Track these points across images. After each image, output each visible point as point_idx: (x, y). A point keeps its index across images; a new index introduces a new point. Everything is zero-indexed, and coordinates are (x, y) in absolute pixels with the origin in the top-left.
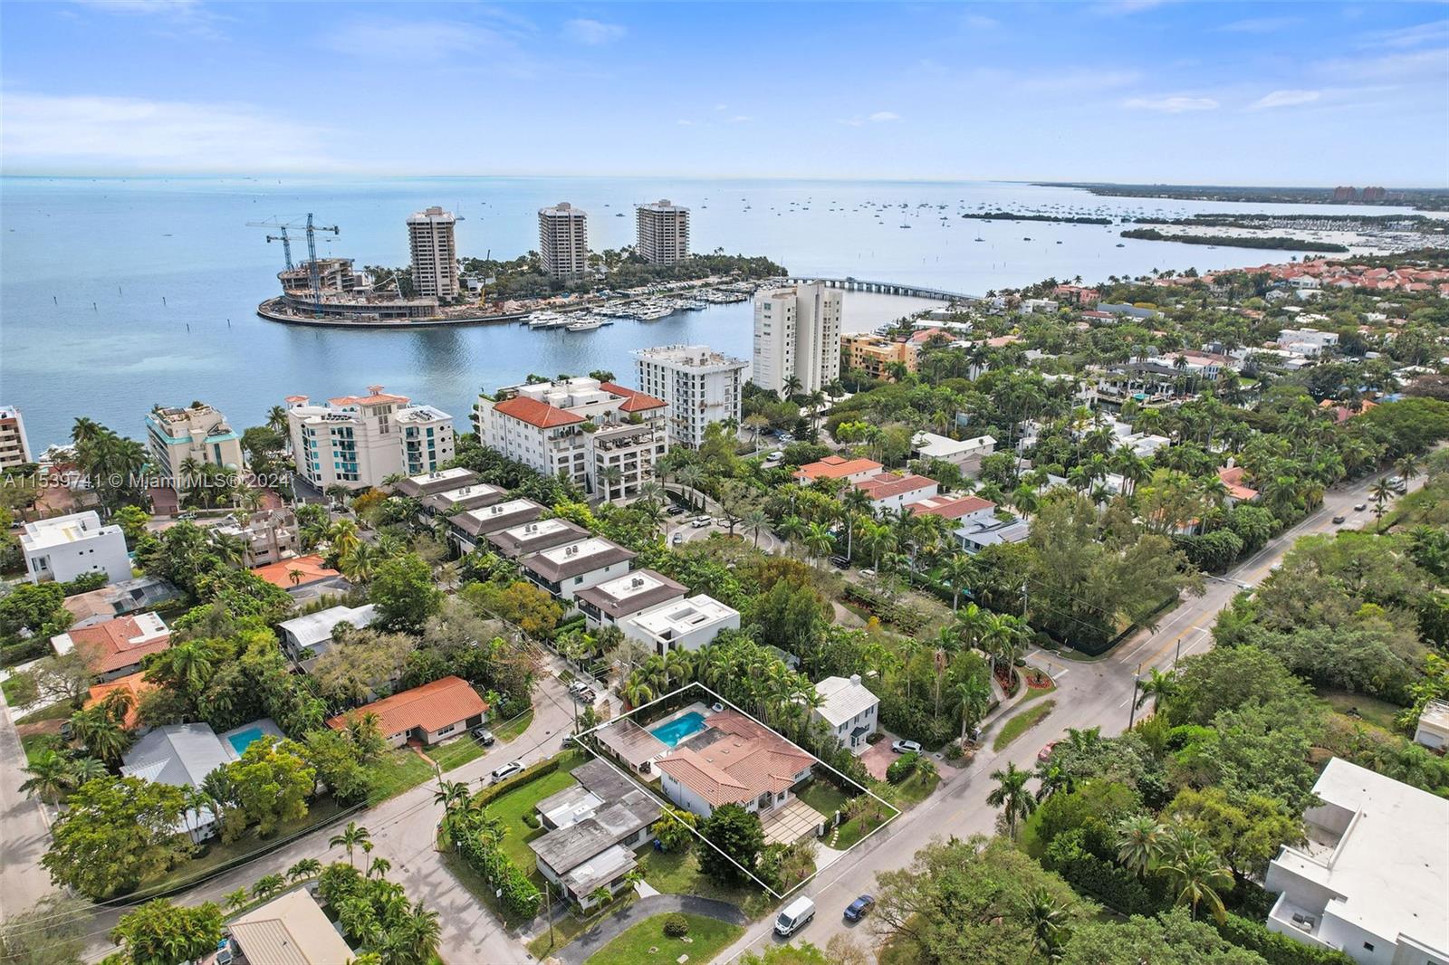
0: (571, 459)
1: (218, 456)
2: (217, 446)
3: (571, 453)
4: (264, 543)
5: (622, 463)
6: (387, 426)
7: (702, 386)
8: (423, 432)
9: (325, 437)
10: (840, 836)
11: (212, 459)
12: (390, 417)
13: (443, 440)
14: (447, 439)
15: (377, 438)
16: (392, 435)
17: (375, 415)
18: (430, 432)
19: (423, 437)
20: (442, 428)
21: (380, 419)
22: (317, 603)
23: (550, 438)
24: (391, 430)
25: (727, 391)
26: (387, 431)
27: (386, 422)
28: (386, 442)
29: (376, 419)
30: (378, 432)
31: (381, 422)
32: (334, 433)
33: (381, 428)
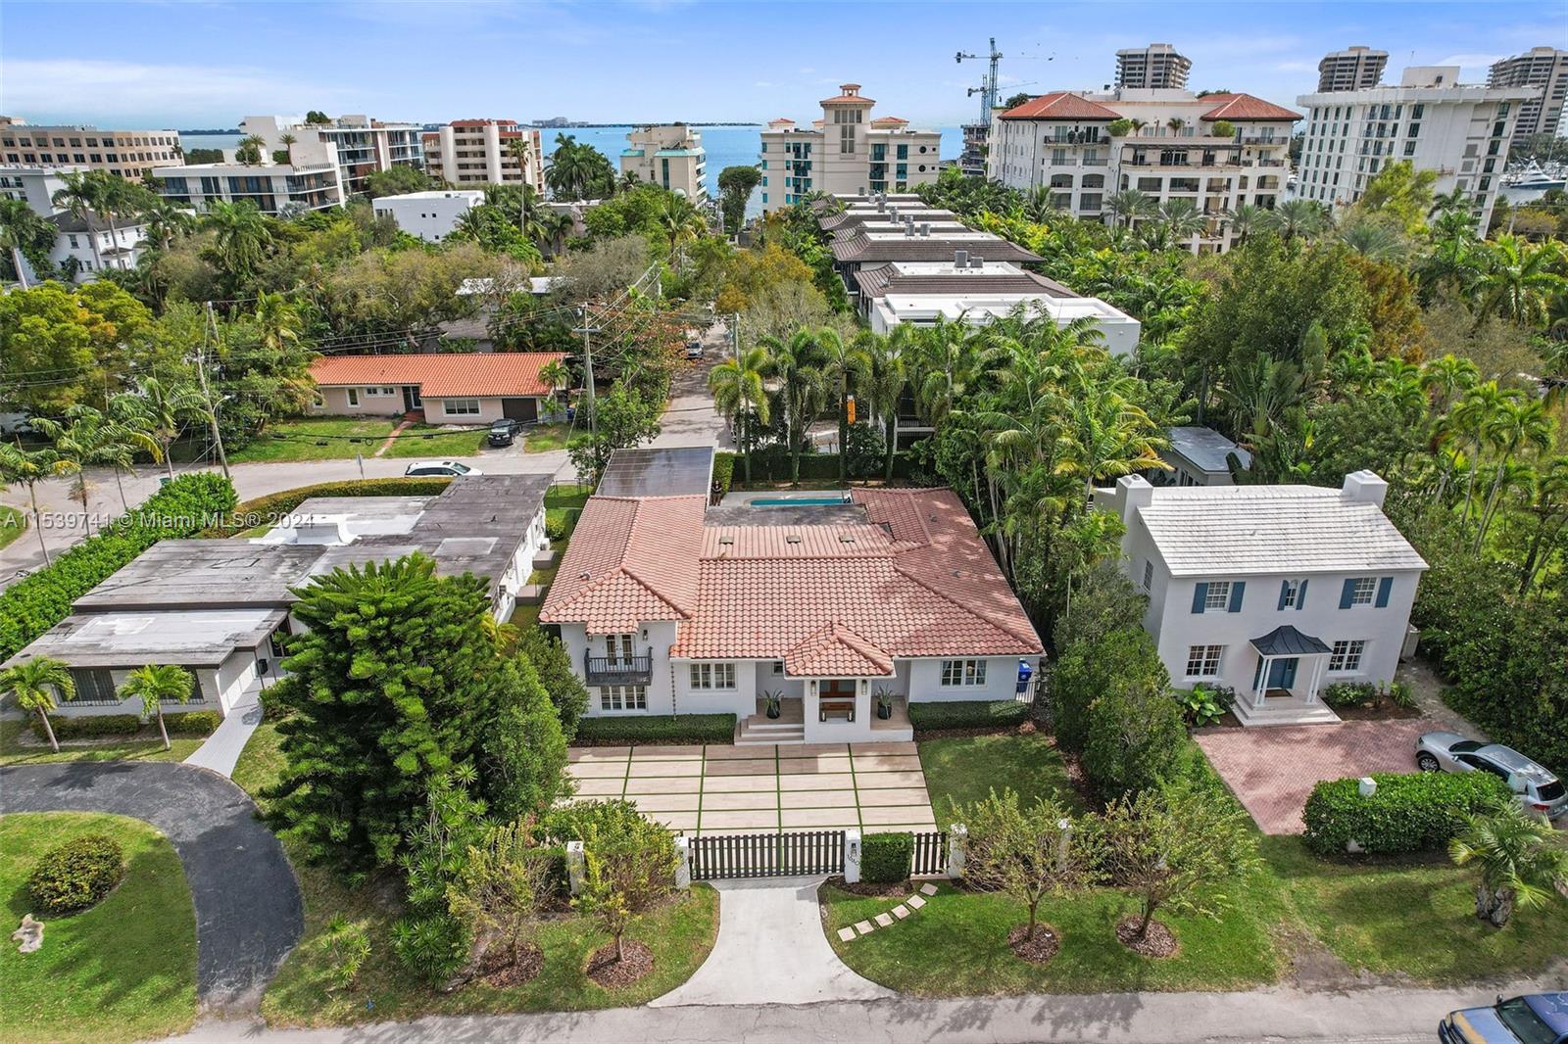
0: (1077, 182)
1: (666, 176)
2: (665, 162)
3: (1078, 170)
6: (852, 143)
8: (893, 151)
9: (778, 155)
11: (659, 179)
12: (858, 128)
13: (922, 168)
14: (928, 169)
15: (836, 158)
16: (859, 158)
17: (837, 121)
18: (902, 151)
19: (891, 159)
20: (923, 150)
21: (845, 131)
23: (1047, 139)
24: (857, 149)
26: (850, 149)
27: (852, 135)
28: (846, 167)
29: (838, 129)
30: (838, 149)
31: (844, 135)
32: (788, 151)
33: (844, 143)
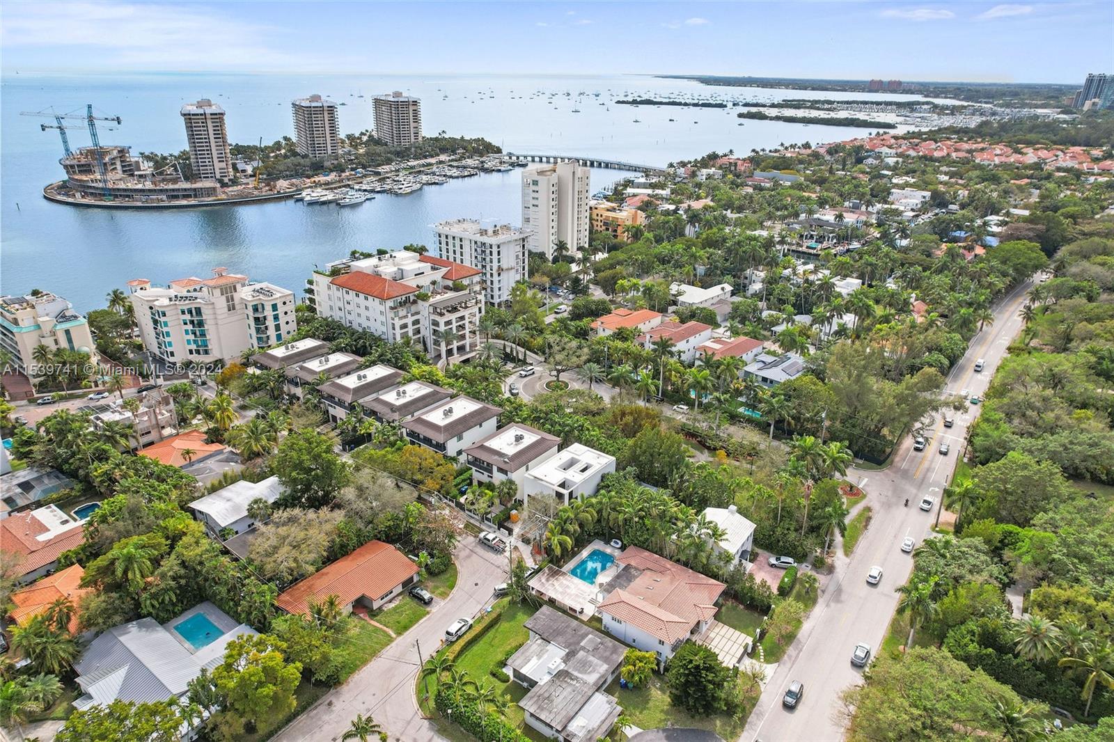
0: (410, 325)
1: (70, 341)
2: (67, 332)
3: (410, 320)
4: (147, 424)
5: (454, 325)
6: (233, 305)
7: (499, 252)
8: (268, 308)
9: (174, 318)
10: (765, 651)
11: (64, 344)
12: (235, 295)
13: (286, 313)
14: (289, 313)
15: (226, 315)
16: (239, 312)
17: (222, 294)
18: (275, 307)
19: (269, 313)
20: (284, 303)
21: (227, 298)
22: (220, 482)
23: (392, 308)
24: (237, 307)
25: (517, 256)
26: (234, 309)
27: (233, 300)
28: (236, 318)
29: (224, 298)
30: (226, 309)
31: (228, 301)
32: (183, 312)
33: (229, 306)
